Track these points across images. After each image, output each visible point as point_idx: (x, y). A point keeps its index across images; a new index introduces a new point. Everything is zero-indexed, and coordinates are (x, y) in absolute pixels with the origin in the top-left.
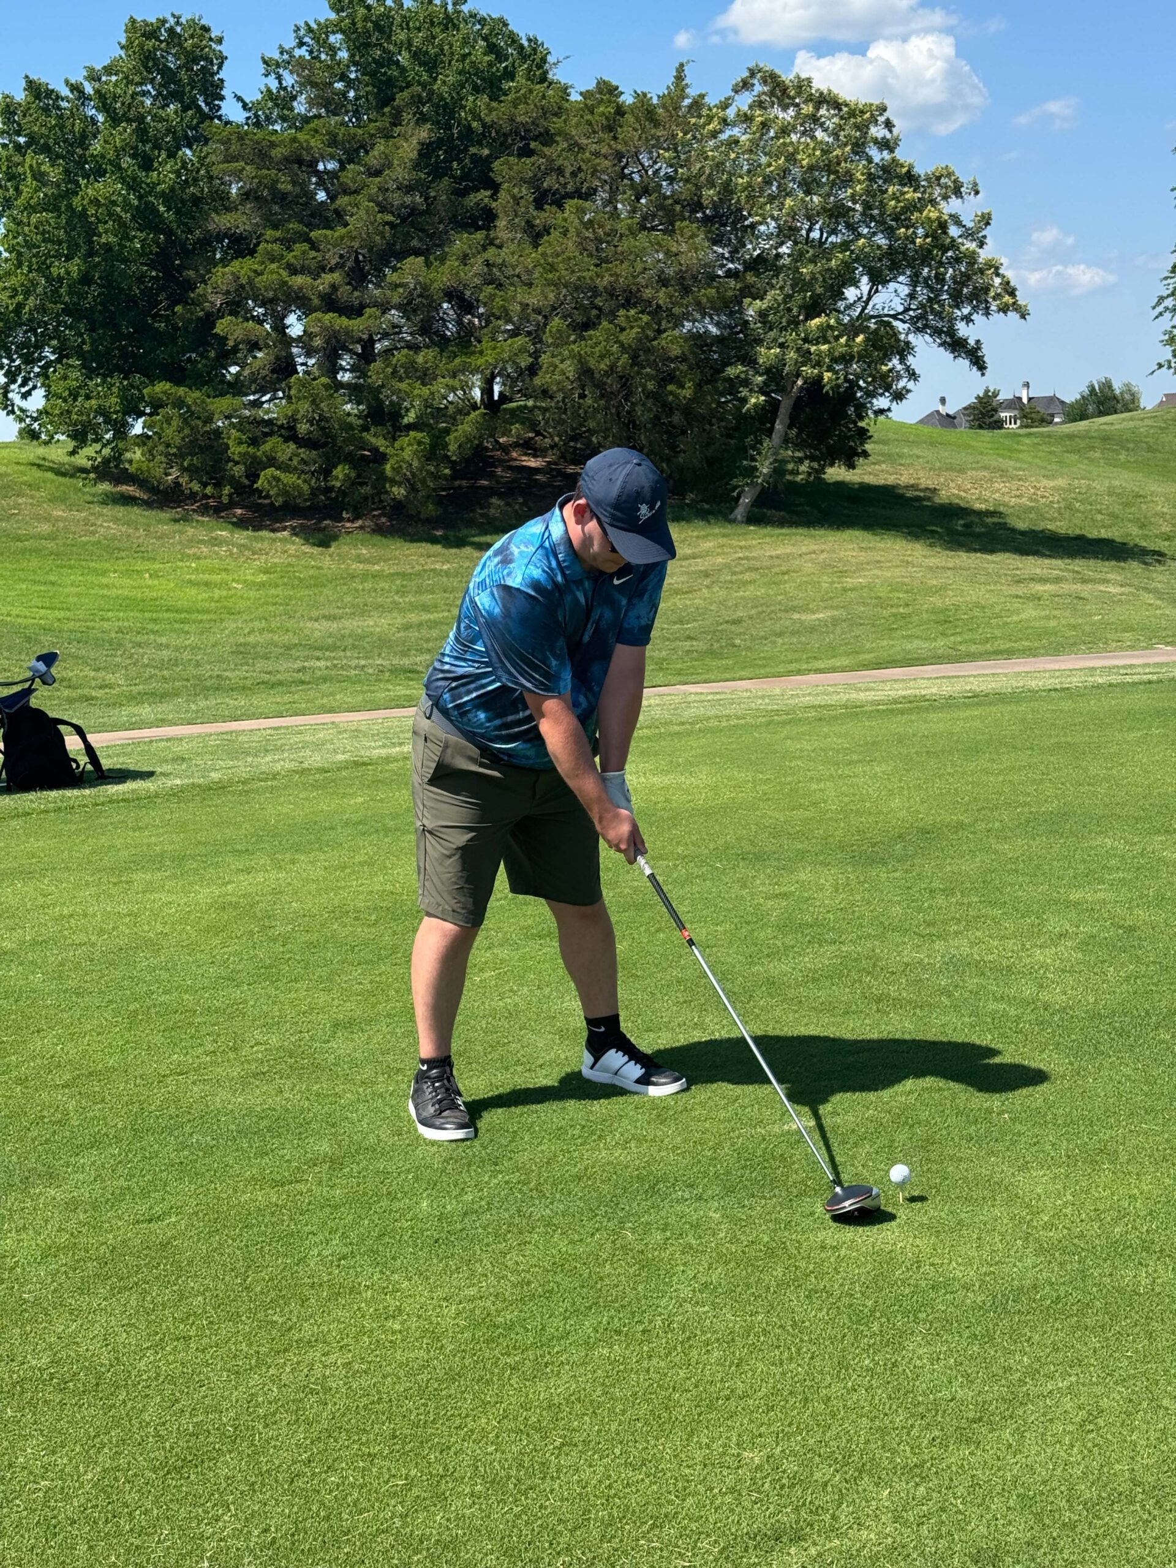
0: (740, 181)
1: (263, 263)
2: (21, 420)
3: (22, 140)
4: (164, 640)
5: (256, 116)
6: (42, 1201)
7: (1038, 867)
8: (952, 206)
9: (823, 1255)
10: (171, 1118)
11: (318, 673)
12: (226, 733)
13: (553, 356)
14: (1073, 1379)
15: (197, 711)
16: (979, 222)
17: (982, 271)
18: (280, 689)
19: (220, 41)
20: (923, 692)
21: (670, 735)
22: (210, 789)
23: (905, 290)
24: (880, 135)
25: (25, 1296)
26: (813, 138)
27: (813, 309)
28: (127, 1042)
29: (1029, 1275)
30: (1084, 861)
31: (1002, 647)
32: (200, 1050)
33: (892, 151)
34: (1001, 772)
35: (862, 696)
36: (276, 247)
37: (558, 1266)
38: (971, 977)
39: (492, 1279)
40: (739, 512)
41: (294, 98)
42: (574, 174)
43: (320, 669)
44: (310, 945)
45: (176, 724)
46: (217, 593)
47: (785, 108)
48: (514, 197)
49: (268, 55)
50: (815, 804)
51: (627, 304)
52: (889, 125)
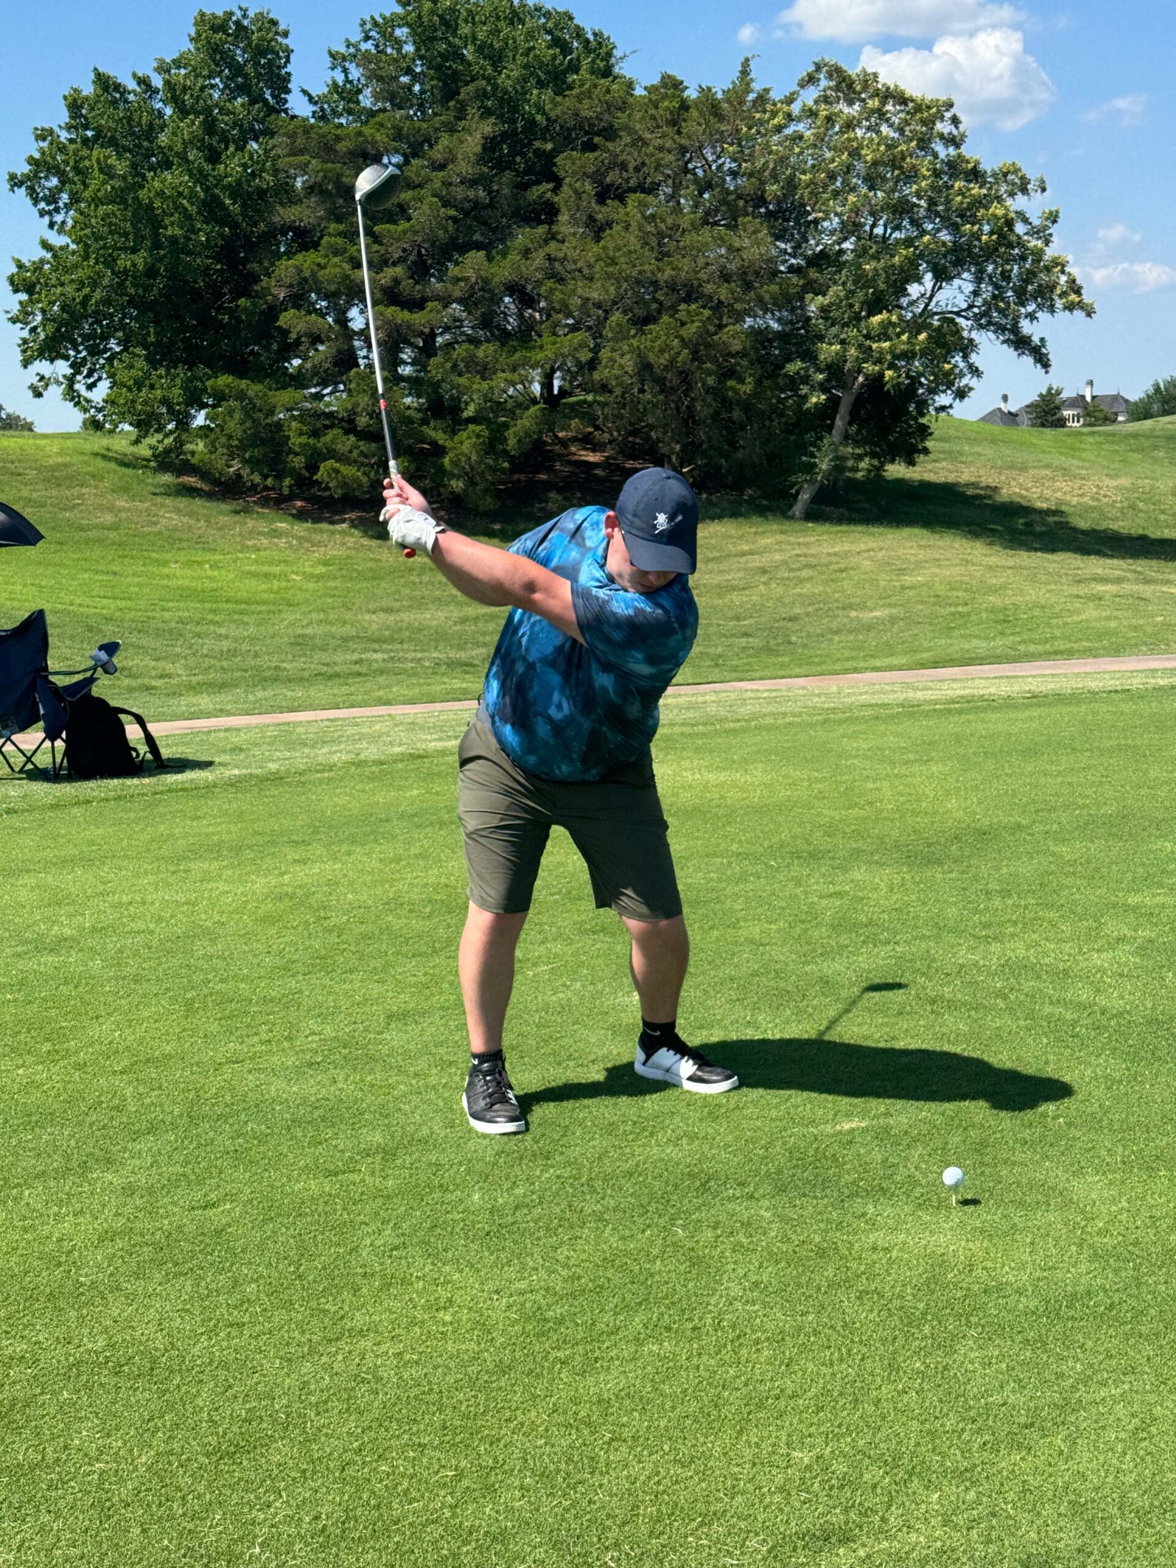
0: (803, 177)
1: (326, 256)
2: (86, 411)
3: (89, 133)
4: (223, 631)
5: (322, 109)
6: (99, 1185)
7: (1097, 870)
8: (1018, 203)
9: (875, 1257)
10: (227, 1106)
11: (375, 666)
12: (284, 724)
13: (613, 350)
14: (1126, 1387)
15: (255, 702)
16: (1047, 219)
17: (1048, 269)
18: (337, 681)
19: (286, 34)
20: (981, 692)
21: (726, 732)
22: (268, 779)
23: (969, 287)
24: (946, 131)
25: (82, 1279)
26: (878, 132)
27: (876, 305)
28: (184, 1030)
29: (1083, 1281)
30: (1143, 865)
31: (1062, 647)
32: (256, 1039)
33: (957, 146)
34: (1059, 773)
35: (920, 695)
36: (339, 241)
37: (609, 1261)
38: (1027, 980)
39: (542, 1273)
40: (798, 509)
41: (360, 91)
42: (637, 169)
43: (376, 661)
44: (364, 936)
45: (234, 715)
46: (276, 585)
47: (851, 103)
48: (576, 191)
49: (334, 49)
50: (871, 803)
51: (688, 299)
52: (955, 121)
